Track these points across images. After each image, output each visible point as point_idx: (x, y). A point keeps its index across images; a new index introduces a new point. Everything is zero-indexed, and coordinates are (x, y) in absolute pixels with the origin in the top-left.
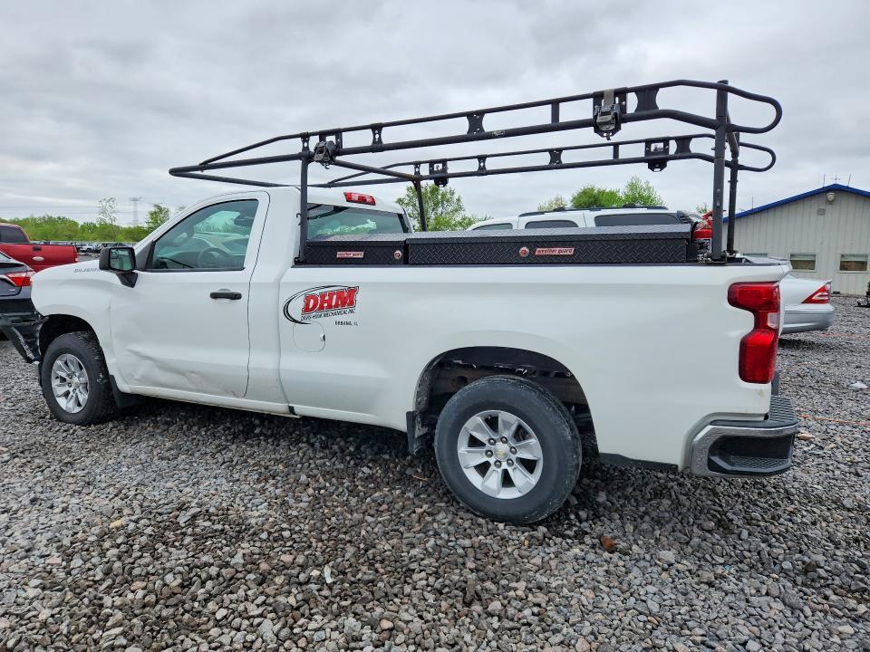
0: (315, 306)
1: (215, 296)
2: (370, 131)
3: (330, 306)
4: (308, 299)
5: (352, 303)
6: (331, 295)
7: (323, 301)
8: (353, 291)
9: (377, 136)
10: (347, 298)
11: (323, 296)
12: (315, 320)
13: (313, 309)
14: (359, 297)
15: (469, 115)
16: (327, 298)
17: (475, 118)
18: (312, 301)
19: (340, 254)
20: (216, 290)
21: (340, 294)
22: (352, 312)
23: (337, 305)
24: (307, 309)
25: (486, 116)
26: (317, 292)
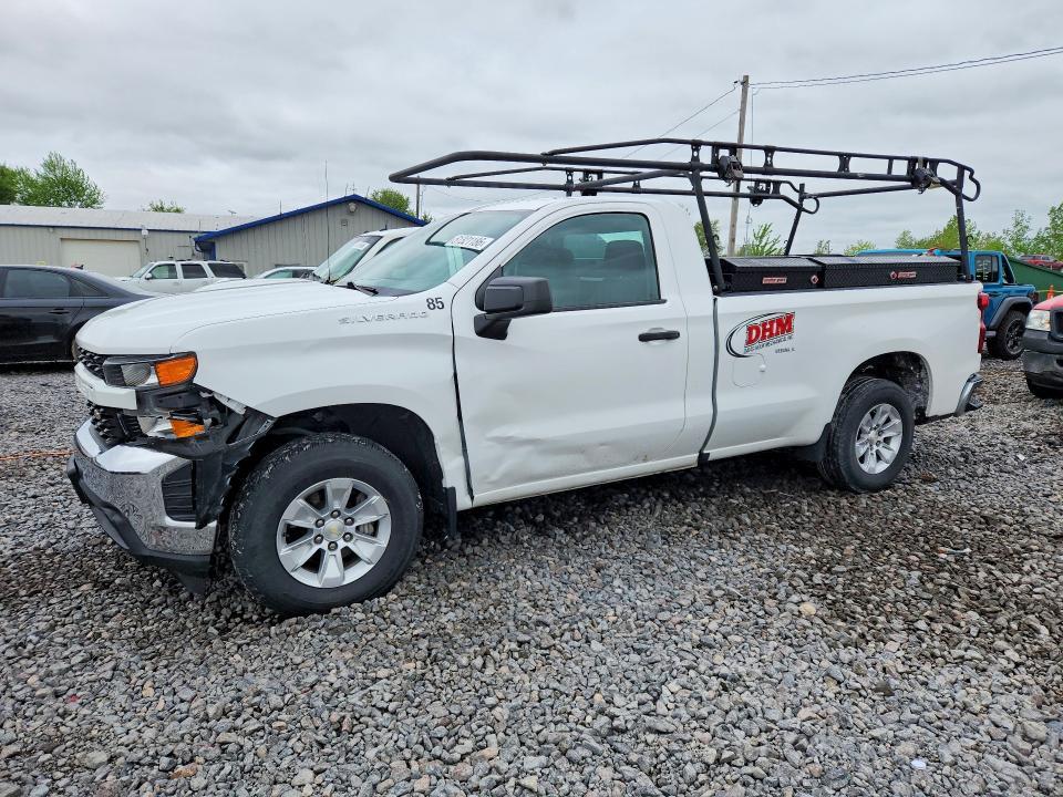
0: (757, 336)
1: (644, 338)
2: (762, 153)
3: (771, 335)
4: (750, 329)
5: (790, 330)
6: (771, 323)
7: (765, 330)
8: (790, 317)
9: (769, 159)
10: (784, 324)
11: (764, 324)
12: (758, 351)
13: (755, 340)
14: (795, 323)
15: (841, 155)
16: (768, 326)
17: (845, 158)
18: (754, 332)
19: (766, 280)
20: (645, 330)
21: (779, 321)
22: (790, 338)
23: (777, 333)
24: (750, 341)
25: (852, 159)
26: (758, 322)
